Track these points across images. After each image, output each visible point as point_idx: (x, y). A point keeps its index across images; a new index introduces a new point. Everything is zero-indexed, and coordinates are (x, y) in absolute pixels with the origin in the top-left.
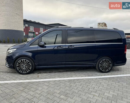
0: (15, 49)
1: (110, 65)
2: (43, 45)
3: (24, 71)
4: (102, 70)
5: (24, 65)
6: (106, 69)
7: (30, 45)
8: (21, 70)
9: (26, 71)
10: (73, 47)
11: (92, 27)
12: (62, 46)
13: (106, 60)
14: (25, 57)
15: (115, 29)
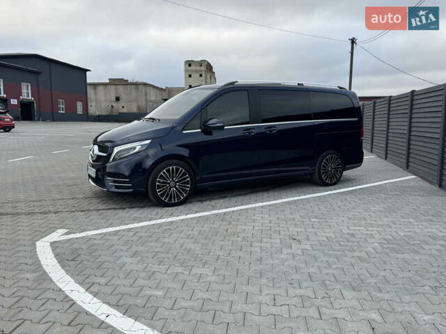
0: (148, 142)
1: (338, 168)
2: (221, 126)
3: (174, 198)
4: (326, 179)
5: (173, 180)
6: (333, 176)
7: (183, 129)
8: (166, 197)
9: (178, 196)
10: (273, 132)
11: (302, 85)
12: (253, 128)
13: (332, 157)
14: (175, 161)
15: (340, 88)
